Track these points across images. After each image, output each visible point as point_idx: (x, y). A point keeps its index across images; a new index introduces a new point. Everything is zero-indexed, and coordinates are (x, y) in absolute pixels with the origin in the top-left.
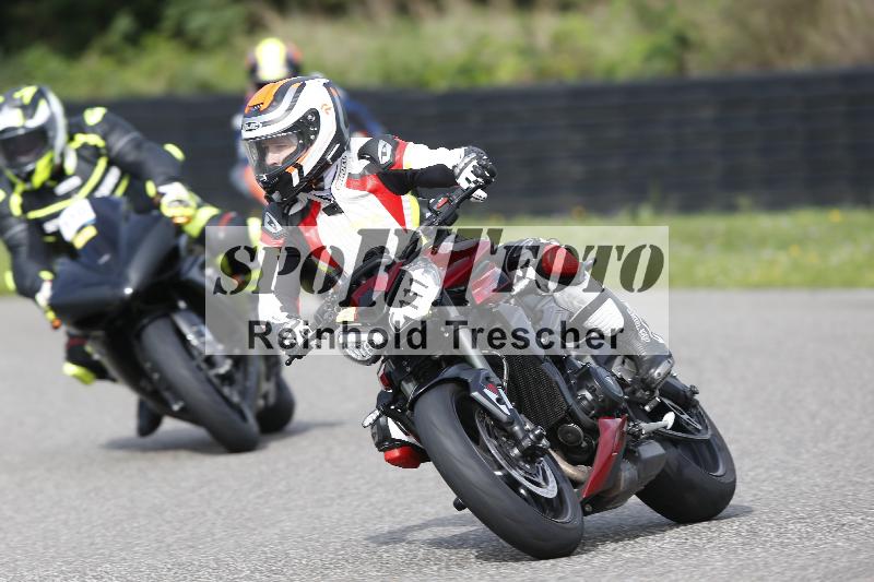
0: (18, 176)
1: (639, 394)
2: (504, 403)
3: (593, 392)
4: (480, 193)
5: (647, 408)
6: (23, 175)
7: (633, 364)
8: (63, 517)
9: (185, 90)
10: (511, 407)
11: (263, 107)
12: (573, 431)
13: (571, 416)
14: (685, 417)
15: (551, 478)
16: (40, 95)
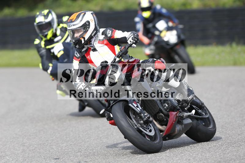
0: (43, 36)
1: (184, 105)
2: (139, 107)
3: (168, 104)
4: (134, 45)
5: (186, 109)
6: (44, 35)
8: (71, 129)
9: (105, 10)
10: (141, 108)
11: (73, 20)
12: (161, 116)
13: (161, 111)
14: (200, 111)
16: (49, 12)
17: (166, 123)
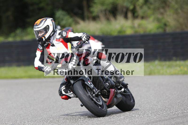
1: (117, 84)
2: (92, 85)
3: (109, 83)
4: (87, 42)
5: (119, 87)
7: (116, 78)
11: (38, 24)
12: (105, 91)
14: (125, 89)
15: (101, 101)
17: (107, 97)
